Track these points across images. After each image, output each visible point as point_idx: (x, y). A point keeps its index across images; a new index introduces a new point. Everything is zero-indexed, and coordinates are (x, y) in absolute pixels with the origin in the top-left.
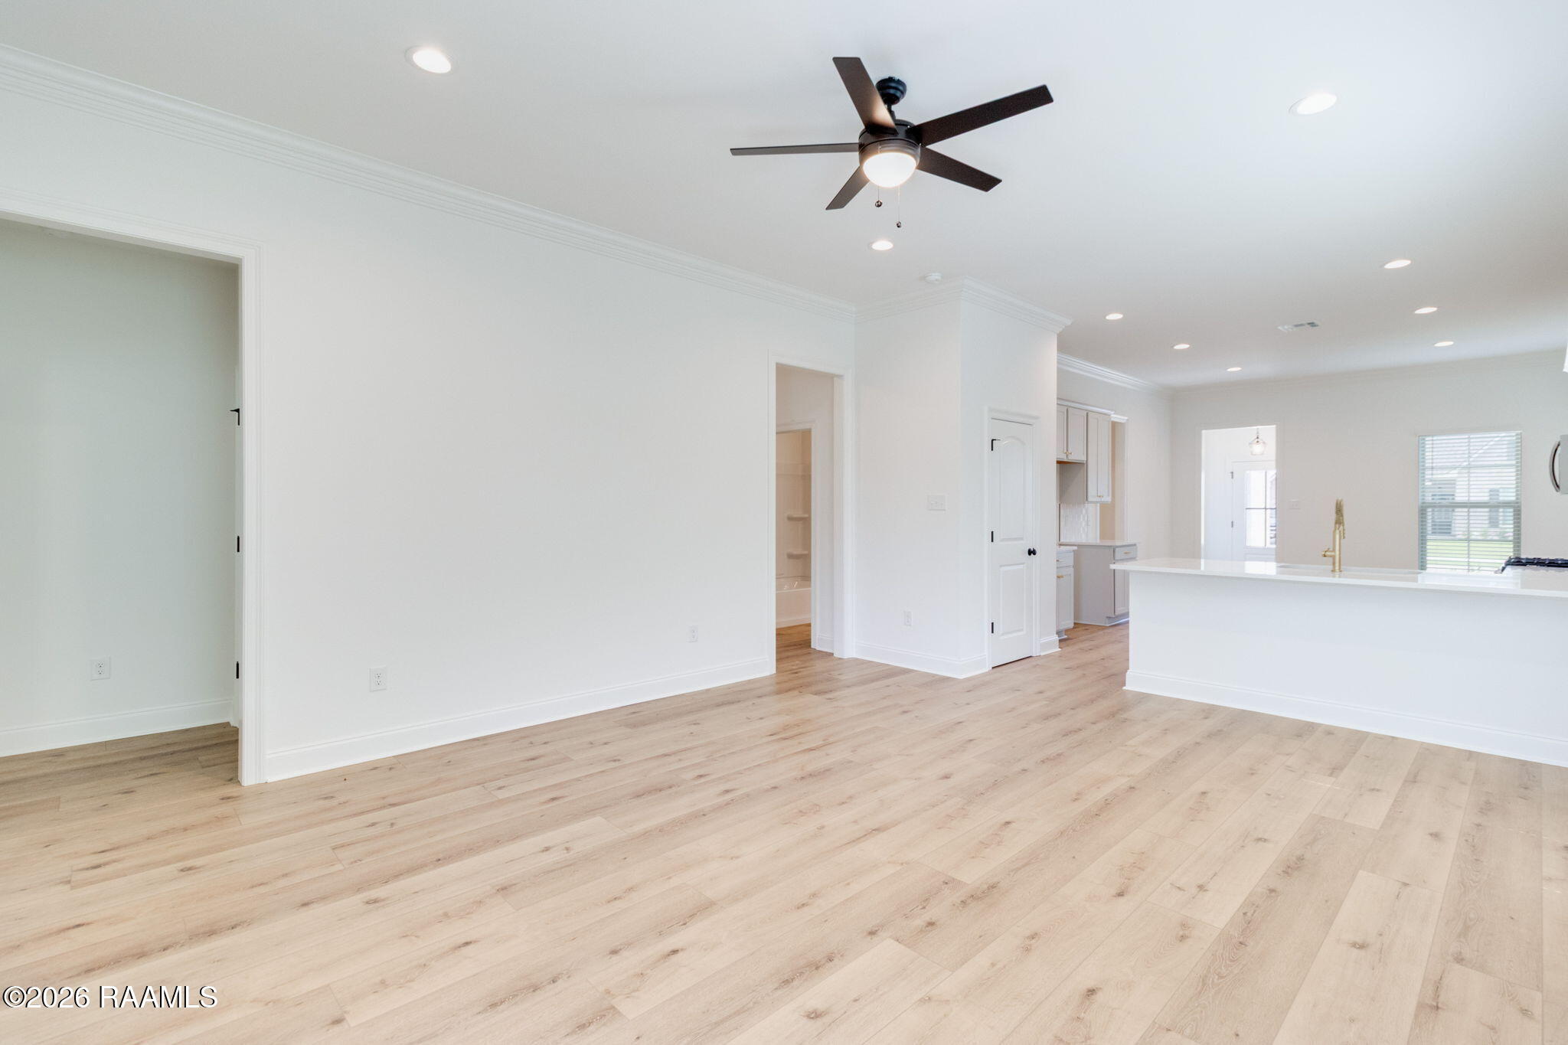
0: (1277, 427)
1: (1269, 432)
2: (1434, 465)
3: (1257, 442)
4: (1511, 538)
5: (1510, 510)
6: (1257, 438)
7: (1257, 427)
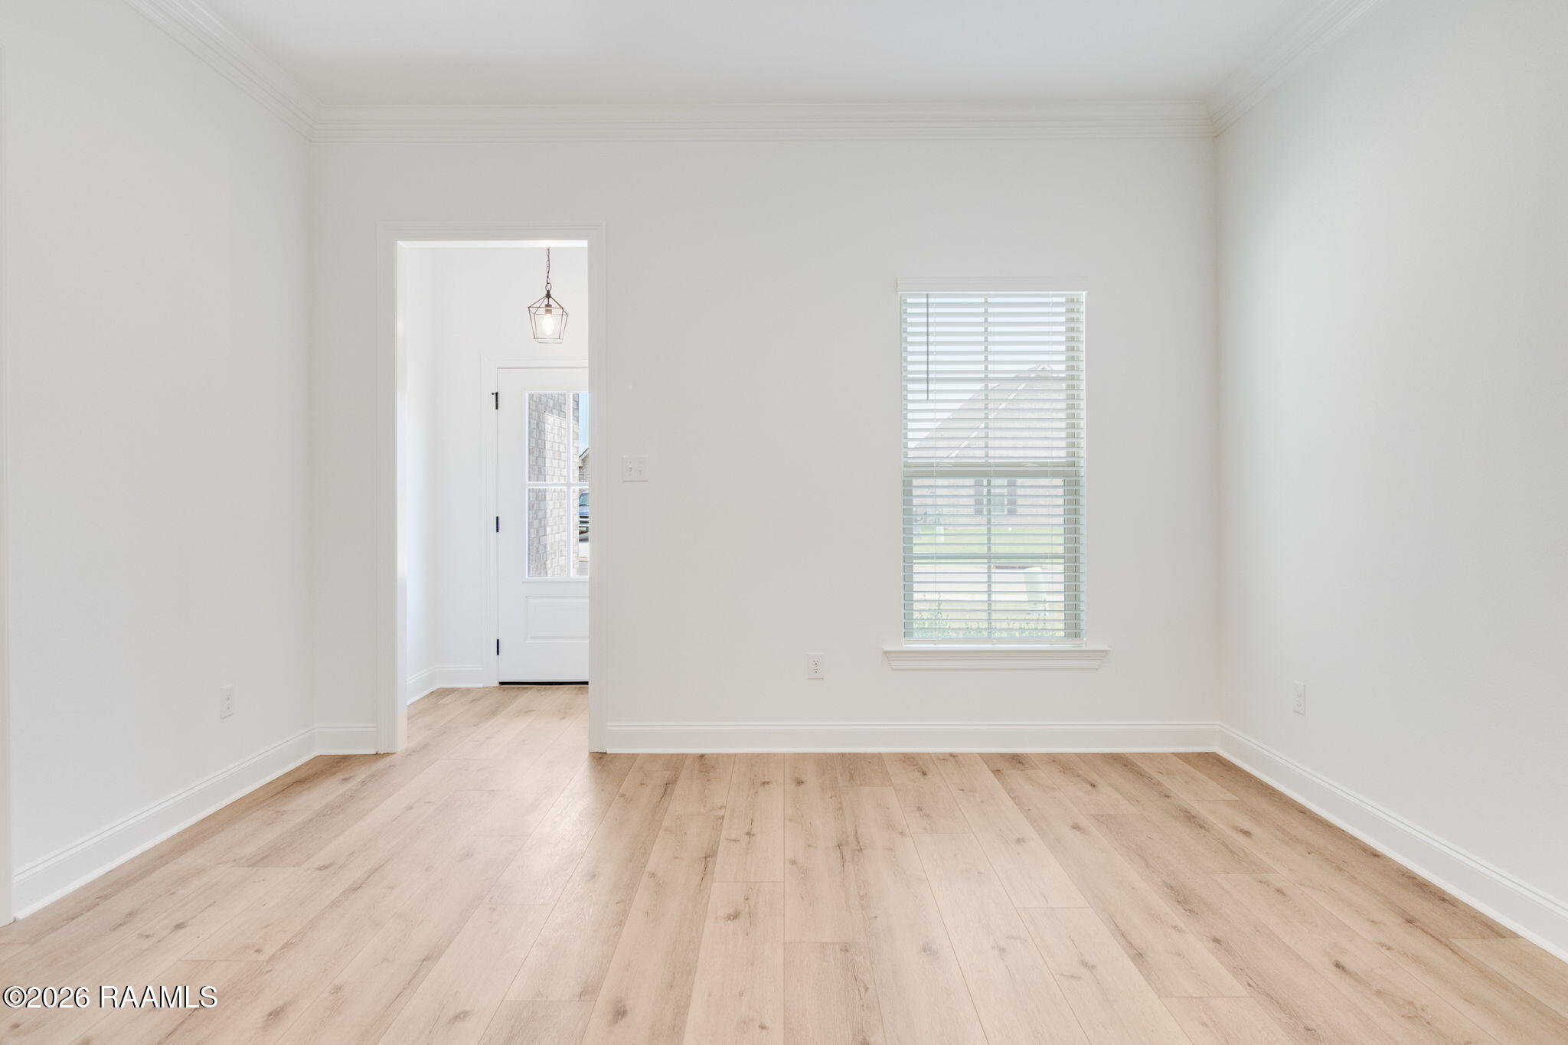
2: (929, 368)
3: (548, 305)
4: (1060, 550)
5: (1059, 482)
6: (548, 296)
7: (545, 244)
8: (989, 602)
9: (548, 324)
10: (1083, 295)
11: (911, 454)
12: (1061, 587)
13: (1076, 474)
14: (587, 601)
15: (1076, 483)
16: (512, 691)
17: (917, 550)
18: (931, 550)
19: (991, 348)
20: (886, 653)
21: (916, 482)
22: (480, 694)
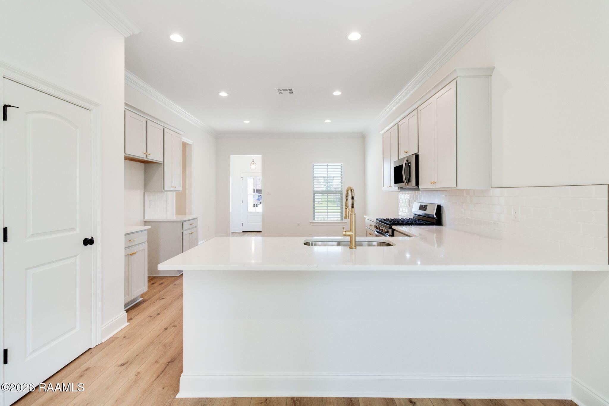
0: (262, 156)
1: (258, 158)
2: (318, 176)
3: (253, 163)
4: (340, 206)
5: (340, 195)
6: (253, 161)
7: (253, 155)
8: (328, 211)
9: (253, 166)
10: (343, 164)
11: (315, 190)
12: (340, 213)
13: (342, 193)
14: (261, 216)
15: (342, 195)
16: (244, 233)
17: (316, 206)
18: (318, 206)
19: (328, 171)
20: (310, 223)
21: (315, 195)
22: (240, 233)
